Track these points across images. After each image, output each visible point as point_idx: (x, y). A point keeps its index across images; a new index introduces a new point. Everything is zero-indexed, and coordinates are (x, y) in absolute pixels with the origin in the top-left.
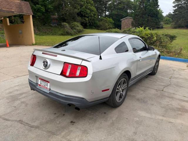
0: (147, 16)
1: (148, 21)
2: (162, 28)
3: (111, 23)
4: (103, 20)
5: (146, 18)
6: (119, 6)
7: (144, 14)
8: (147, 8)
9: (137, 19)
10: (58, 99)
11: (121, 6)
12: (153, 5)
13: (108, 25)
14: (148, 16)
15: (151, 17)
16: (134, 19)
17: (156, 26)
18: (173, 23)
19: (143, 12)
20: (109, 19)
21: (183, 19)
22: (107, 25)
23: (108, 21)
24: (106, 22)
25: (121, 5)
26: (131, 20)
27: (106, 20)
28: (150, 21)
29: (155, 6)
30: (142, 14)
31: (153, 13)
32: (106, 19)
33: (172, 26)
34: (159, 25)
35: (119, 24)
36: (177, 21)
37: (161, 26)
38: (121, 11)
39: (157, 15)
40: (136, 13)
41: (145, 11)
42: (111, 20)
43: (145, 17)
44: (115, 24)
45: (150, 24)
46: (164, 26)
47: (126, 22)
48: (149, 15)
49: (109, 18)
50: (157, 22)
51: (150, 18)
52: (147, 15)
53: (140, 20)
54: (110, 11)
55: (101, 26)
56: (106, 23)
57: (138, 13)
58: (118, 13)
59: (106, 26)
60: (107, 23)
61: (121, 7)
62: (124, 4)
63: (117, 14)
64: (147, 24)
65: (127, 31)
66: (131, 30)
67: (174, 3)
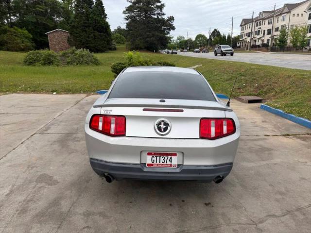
0: (91, 30)
1: (95, 38)
2: (115, 49)
3: (26, 37)
4: (9, 31)
5: (92, 33)
6: (37, 9)
7: (87, 27)
8: (90, 18)
9: (77, 33)
10: (201, 175)
11: (40, 8)
12: (98, 13)
13: (23, 42)
14: (94, 30)
15: (99, 31)
16: (71, 34)
17: (108, 46)
18: (129, 42)
19: (84, 23)
20: (20, 30)
21: (141, 38)
22: (19, 41)
23: (21, 35)
24: (16, 36)
25: (40, 6)
26: (65, 34)
27: (15, 33)
28: (99, 38)
29: (101, 15)
30: (83, 26)
31: (100, 26)
32: (14, 30)
33: (128, 47)
34: (110, 45)
35: (43, 41)
36: (134, 40)
37: (113, 46)
38: (43, 18)
39: (107, 29)
40: (73, 24)
41: (87, 22)
42: (26, 32)
43: (89, 32)
44: (34, 40)
45: (99, 43)
46: (117, 47)
47: (56, 38)
48: (94, 28)
49: (21, 28)
50: (108, 40)
51: (97, 33)
52: (91, 28)
53: (82, 36)
54: (18, 15)
55: (6, 42)
56: (16, 38)
57: (76, 23)
58: (37, 20)
59: (18, 44)
60: (18, 37)
61: (41, 10)
62: (46, 6)
63: (35, 23)
64: (94, 43)
65: (69, 55)
66: (75, 52)
67: (124, 13)
